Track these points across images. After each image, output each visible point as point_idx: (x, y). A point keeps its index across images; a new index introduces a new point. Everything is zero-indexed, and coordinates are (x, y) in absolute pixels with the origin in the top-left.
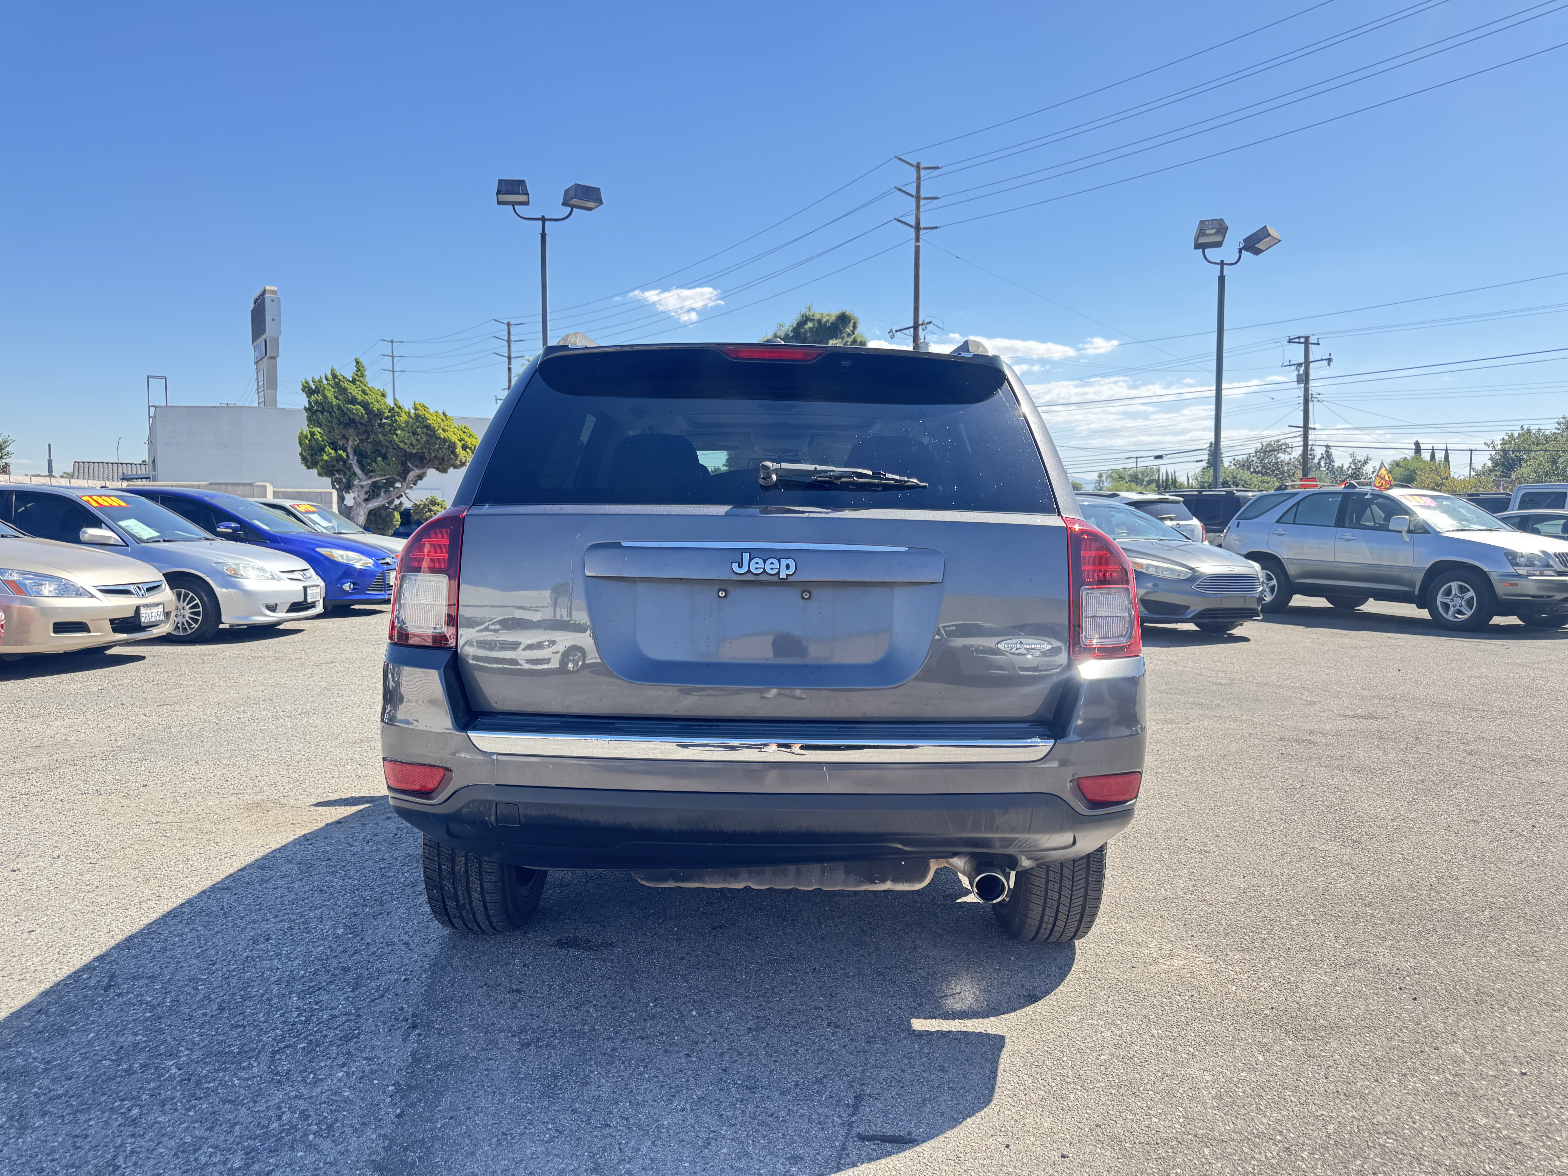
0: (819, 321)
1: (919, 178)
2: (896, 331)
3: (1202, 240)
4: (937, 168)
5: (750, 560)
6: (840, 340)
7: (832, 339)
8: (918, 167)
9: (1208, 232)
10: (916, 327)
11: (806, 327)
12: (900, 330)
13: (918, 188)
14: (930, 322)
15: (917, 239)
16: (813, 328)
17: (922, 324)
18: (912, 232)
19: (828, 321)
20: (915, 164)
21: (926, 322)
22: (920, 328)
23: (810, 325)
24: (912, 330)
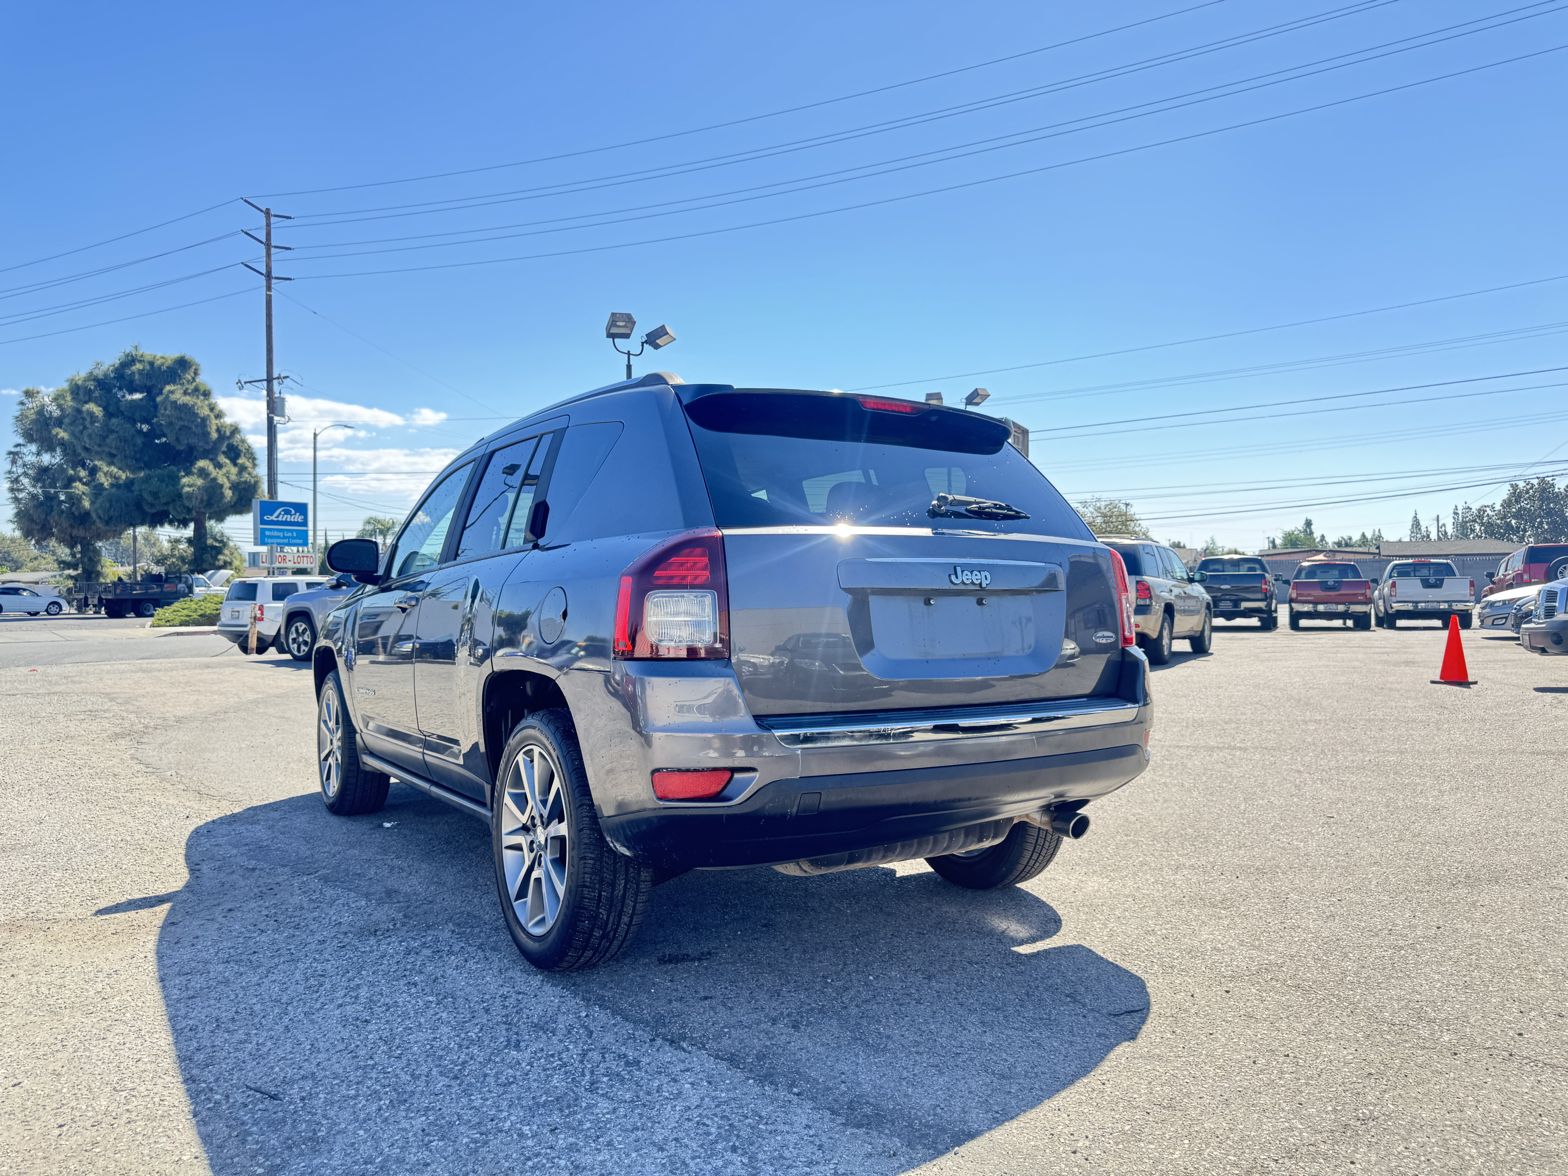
0: (151, 364)
1: (268, 225)
2: (245, 383)
3: (614, 330)
4: (290, 218)
5: (962, 572)
6: (179, 386)
7: (168, 384)
8: (267, 213)
9: (618, 323)
10: (270, 380)
11: (134, 368)
12: (250, 382)
13: (268, 235)
14: (287, 377)
15: (269, 288)
16: (143, 370)
17: (278, 378)
18: (263, 280)
19: (163, 364)
20: (264, 209)
21: (282, 376)
22: (275, 382)
23: (139, 366)
24: (265, 383)
